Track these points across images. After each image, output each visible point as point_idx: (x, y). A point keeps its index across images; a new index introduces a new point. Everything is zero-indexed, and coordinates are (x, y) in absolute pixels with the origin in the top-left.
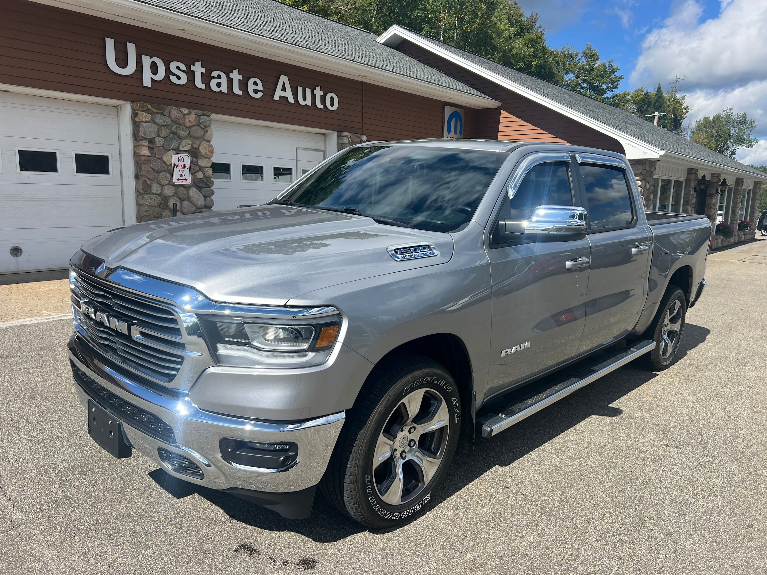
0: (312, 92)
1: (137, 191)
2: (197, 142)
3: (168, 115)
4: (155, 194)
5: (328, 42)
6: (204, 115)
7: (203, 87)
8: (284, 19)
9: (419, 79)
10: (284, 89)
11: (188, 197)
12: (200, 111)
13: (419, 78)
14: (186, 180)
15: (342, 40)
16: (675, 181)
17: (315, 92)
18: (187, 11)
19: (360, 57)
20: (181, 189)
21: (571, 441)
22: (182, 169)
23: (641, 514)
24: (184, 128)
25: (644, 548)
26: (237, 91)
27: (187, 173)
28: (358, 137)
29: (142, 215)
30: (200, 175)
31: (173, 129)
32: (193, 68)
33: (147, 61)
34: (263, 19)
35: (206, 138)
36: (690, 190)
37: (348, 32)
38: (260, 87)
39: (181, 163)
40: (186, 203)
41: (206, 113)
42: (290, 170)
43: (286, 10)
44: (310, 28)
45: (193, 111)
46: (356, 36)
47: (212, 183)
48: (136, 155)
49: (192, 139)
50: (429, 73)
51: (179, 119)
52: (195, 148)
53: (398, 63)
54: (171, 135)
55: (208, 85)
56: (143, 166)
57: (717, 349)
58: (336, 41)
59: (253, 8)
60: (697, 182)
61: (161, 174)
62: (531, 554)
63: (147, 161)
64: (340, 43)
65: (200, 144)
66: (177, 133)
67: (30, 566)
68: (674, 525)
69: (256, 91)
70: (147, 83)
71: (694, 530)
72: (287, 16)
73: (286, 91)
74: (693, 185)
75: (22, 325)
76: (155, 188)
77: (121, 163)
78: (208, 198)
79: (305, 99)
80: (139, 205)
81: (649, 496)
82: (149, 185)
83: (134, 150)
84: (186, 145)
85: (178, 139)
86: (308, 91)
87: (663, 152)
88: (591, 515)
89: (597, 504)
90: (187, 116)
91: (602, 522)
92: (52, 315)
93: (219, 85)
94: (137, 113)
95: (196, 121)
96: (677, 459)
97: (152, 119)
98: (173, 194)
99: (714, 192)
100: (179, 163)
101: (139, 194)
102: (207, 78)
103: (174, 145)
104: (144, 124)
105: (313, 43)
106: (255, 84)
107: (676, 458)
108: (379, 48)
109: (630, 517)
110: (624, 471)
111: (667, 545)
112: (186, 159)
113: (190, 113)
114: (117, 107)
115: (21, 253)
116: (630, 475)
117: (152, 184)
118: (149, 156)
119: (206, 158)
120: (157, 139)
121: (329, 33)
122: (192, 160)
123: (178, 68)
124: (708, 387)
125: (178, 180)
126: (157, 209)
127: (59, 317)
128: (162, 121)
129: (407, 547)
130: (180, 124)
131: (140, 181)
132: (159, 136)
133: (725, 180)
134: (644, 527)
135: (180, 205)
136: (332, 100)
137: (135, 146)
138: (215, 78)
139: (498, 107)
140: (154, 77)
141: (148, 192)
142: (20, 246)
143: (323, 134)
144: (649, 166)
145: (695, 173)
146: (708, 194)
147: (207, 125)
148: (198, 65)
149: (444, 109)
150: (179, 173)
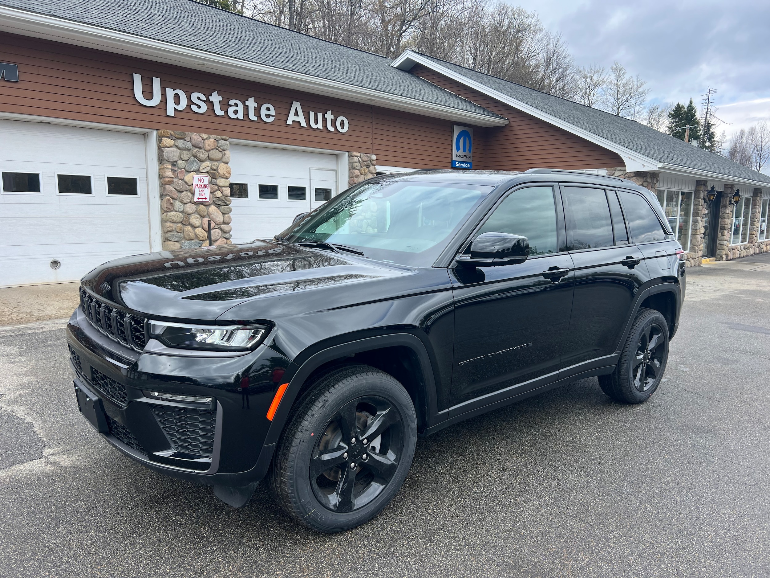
0: (323, 116)
1: (162, 208)
2: (216, 164)
3: (189, 140)
4: (178, 212)
5: (340, 70)
6: (222, 139)
7: (222, 113)
8: (299, 49)
10: (296, 114)
11: (208, 214)
12: (218, 136)
13: (426, 100)
14: (206, 199)
15: (354, 67)
16: (683, 193)
17: (326, 116)
18: (206, 48)
19: (369, 82)
20: (201, 206)
22: (202, 189)
24: (204, 151)
26: (252, 117)
27: (207, 192)
28: (367, 156)
29: (166, 231)
30: (218, 194)
31: (194, 152)
32: (211, 99)
33: (170, 93)
34: (278, 50)
35: (224, 160)
36: (699, 201)
37: (364, 58)
38: (272, 112)
39: (201, 183)
40: (206, 220)
41: (224, 137)
42: (303, 189)
43: (304, 40)
44: (324, 56)
45: (212, 136)
46: (370, 62)
47: (230, 201)
48: (161, 177)
49: (211, 162)
51: (199, 144)
52: (214, 170)
53: (407, 86)
54: (192, 158)
55: (226, 112)
56: (167, 187)
58: (348, 67)
59: (270, 40)
60: (706, 192)
61: (183, 193)
63: (171, 182)
64: (351, 70)
65: (218, 166)
66: (198, 156)
69: (268, 116)
70: (171, 112)
72: (303, 46)
73: (298, 116)
74: (702, 196)
76: (178, 205)
77: (147, 185)
78: (227, 215)
79: (316, 122)
80: (164, 221)
82: (172, 204)
83: (159, 172)
84: (207, 166)
85: (198, 162)
86: (320, 116)
87: (660, 165)
90: (206, 141)
93: (236, 112)
94: (162, 139)
95: (214, 145)
97: (174, 144)
98: (194, 211)
99: (728, 202)
101: (164, 211)
102: (225, 106)
103: (195, 167)
104: (168, 149)
105: (323, 71)
106: (268, 109)
108: (391, 72)
112: (206, 180)
113: (209, 138)
114: (144, 134)
115: (60, 266)
117: (175, 202)
118: (172, 178)
119: (224, 178)
120: (179, 162)
121: (343, 60)
122: (211, 181)
123: (198, 98)
125: (199, 199)
126: (180, 225)
128: (184, 146)
130: (200, 148)
131: (164, 201)
132: (181, 159)
133: (738, 191)
135: (200, 221)
136: (342, 122)
137: (160, 169)
138: (232, 106)
139: (506, 125)
140: (178, 108)
141: (172, 210)
142: (58, 259)
143: (335, 155)
144: (651, 178)
145: (704, 185)
146: (721, 204)
147: (225, 148)
148: (215, 95)
149: (452, 129)
150: (200, 193)
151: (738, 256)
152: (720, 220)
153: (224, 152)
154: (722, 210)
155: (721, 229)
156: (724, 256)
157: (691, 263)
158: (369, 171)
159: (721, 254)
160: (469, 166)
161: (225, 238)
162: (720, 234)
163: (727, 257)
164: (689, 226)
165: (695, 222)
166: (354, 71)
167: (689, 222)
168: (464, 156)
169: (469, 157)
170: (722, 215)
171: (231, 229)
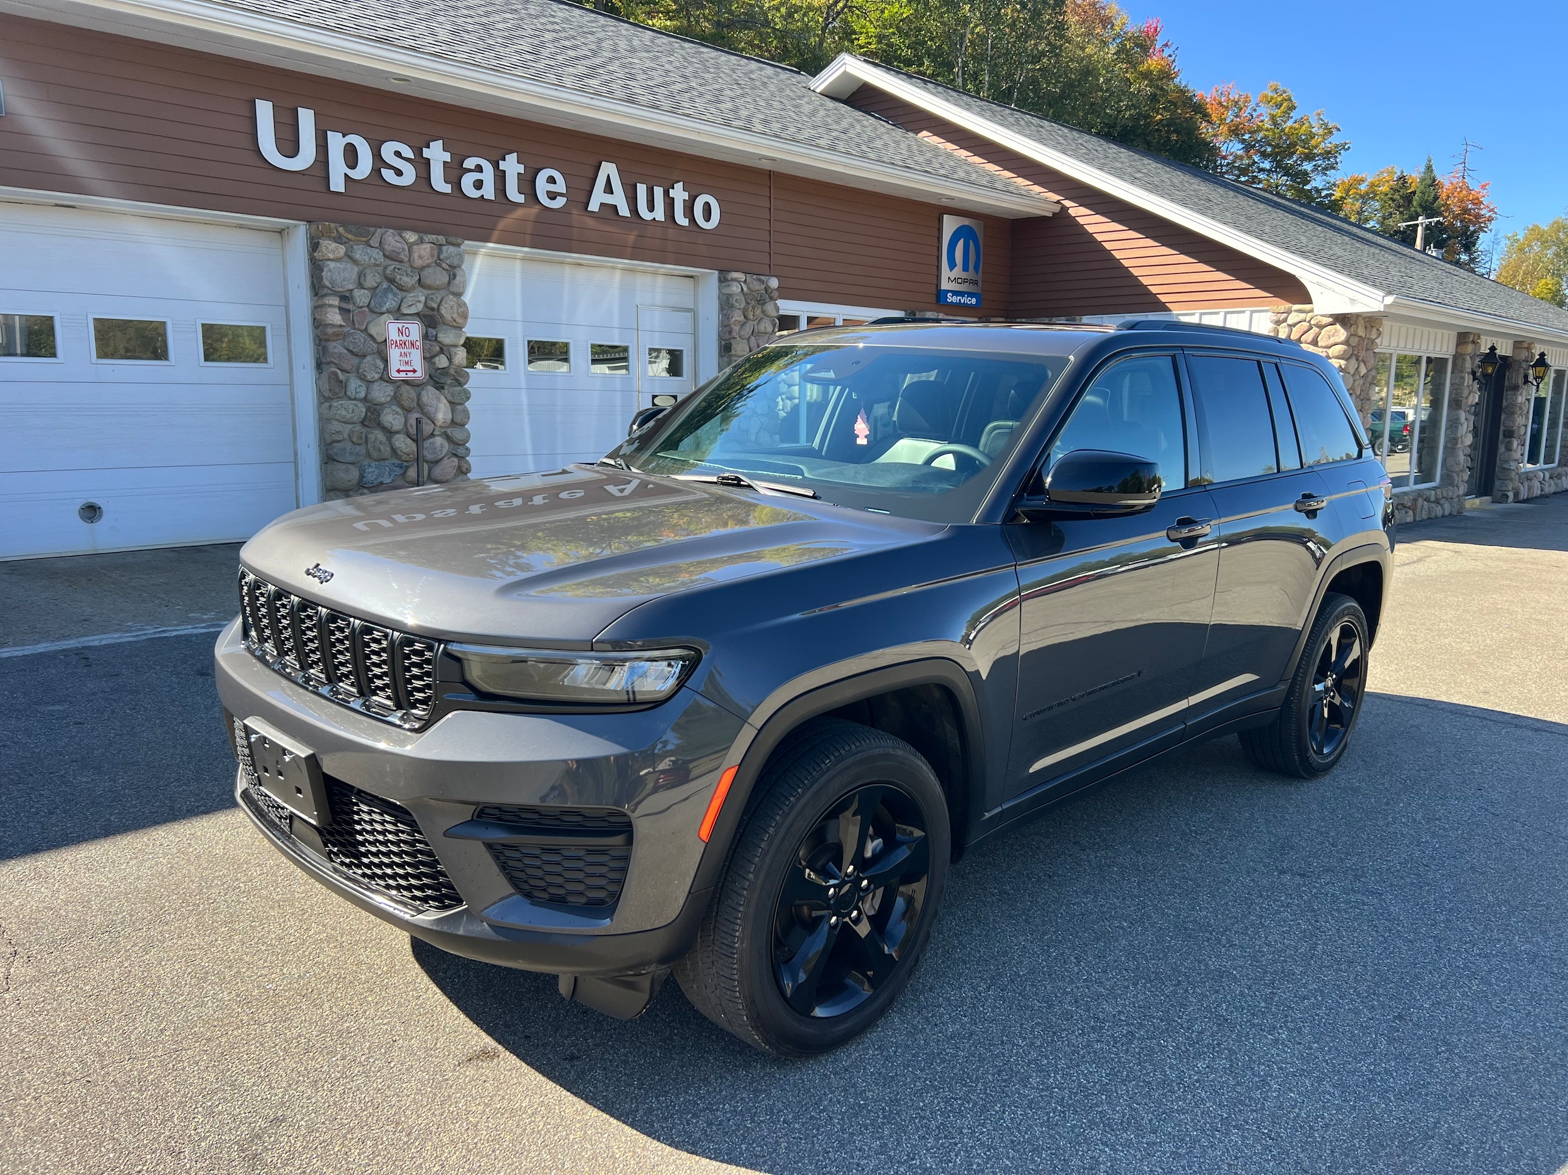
0: (666, 193)
1: (320, 391)
2: (437, 297)
3: (377, 245)
4: (355, 399)
5: (701, 95)
6: (449, 243)
7: (447, 188)
8: (614, 51)
9: (884, 162)
10: (609, 189)
11: (418, 403)
12: (440, 237)
13: (885, 159)
14: (414, 371)
15: (732, 89)
16: (1429, 360)
17: (672, 193)
18: (412, 43)
20: (405, 388)
22: (406, 350)
24: (409, 271)
26: (514, 195)
27: (416, 358)
28: (760, 280)
29: (329, 441)
30: (442, 362)
31: (388, 272)
32: (426, 153)
33: (336, 142)
35: (453, 289)
36: (1463, 378)
37: (752, 72)
38: (561, 186)
39: (404, 338)
40: (414, 418)
41: (453, 239)
42: (625, 348)
43: (624, 32)
44: (668, 67)
45: (427, 238)
46: (765, 80)
47: (467, 376)
48: (318, 324)
49: (425, 292)
51: (399, 253)
52: (432, 309)
53: (845, 131)
54: (385, 285)
55: (457, 185)
56: (331, 346)
58: (721, 90)
59: (554, 31)
60: (1477, 359)
61: (366, 360)
63: (338, 335)
65: (441, 301)
66: (397, 280)
69: (552, 196)
70: (337, 184)
72: (623, 45)
73: (612, 193)
74: (1468, 366)
75: (85, 648)
76: (355, 386)
77: (289, 341)
78: (459, 407)
79: (651, 208)
80: (323, 421)
82: (342, 382)
83: (313, 314)
84: (416, 302)
85: (398, 292)
86: (658, 192)
87: (1390, 300)
90: (415, 247)
93: (479, 185)
94: (318, 243)
95: (432, 256)
96: (1293, 896)
97: (347, 254)
98: (389, 399)
99: (1521, 381)
101: (322, 398)
102: (455, 171)
103: (390, 303)
104: (332, 265)
105: (667, 96)
106: (552, 180)
108: (810, 102)
112: (415, 330)
113: (420, 241)
114: (281, 232)
115: (100, 516)
117: (347, 380)
118: (341, 326)
119: (454, 327)
120: (357, 293)
121: (707, 76)
122: (427, 332)
123: (398, 154)
125: (399, 371)
126: (358, 428)
127: (155, 633)
128: (366, 258)
130: (401, 262)
131: (325, 375)
132: (361, 286)
133: (1542, 355)
135: (403, 420)
136: (706, 208)
137: (315, 307)
138: (470, 171)
139: (1054, 214)
140: (351, 173)
141: (341, 395)
142: (98, 502)
143: (691, 277)
144: (1366, 328)
145: (1473, 342)
146: (1506, 383)
147: (455, 262)
148: (437, 146)
149: (940, 221)
150: (401, 358)
151: (1539, 492)
152: (1503, 416)
153: (453, 271)
154: (1508, 395)
155: (1504, 435)
156: (1511, 494)
157: (1443, 509)
158: (763, 312)
159: (1504, 488)
160: (974, 301)
161: (455, 455)
162: (1502, 449)
163: (1516, 494)
164: (1440, 429)
165: (1454, 424)
166: (732, 99)
167: (1441, 421)
168: (965, 281)
169: (975, 283)
170: (1507, 407)
171: (469, 436)
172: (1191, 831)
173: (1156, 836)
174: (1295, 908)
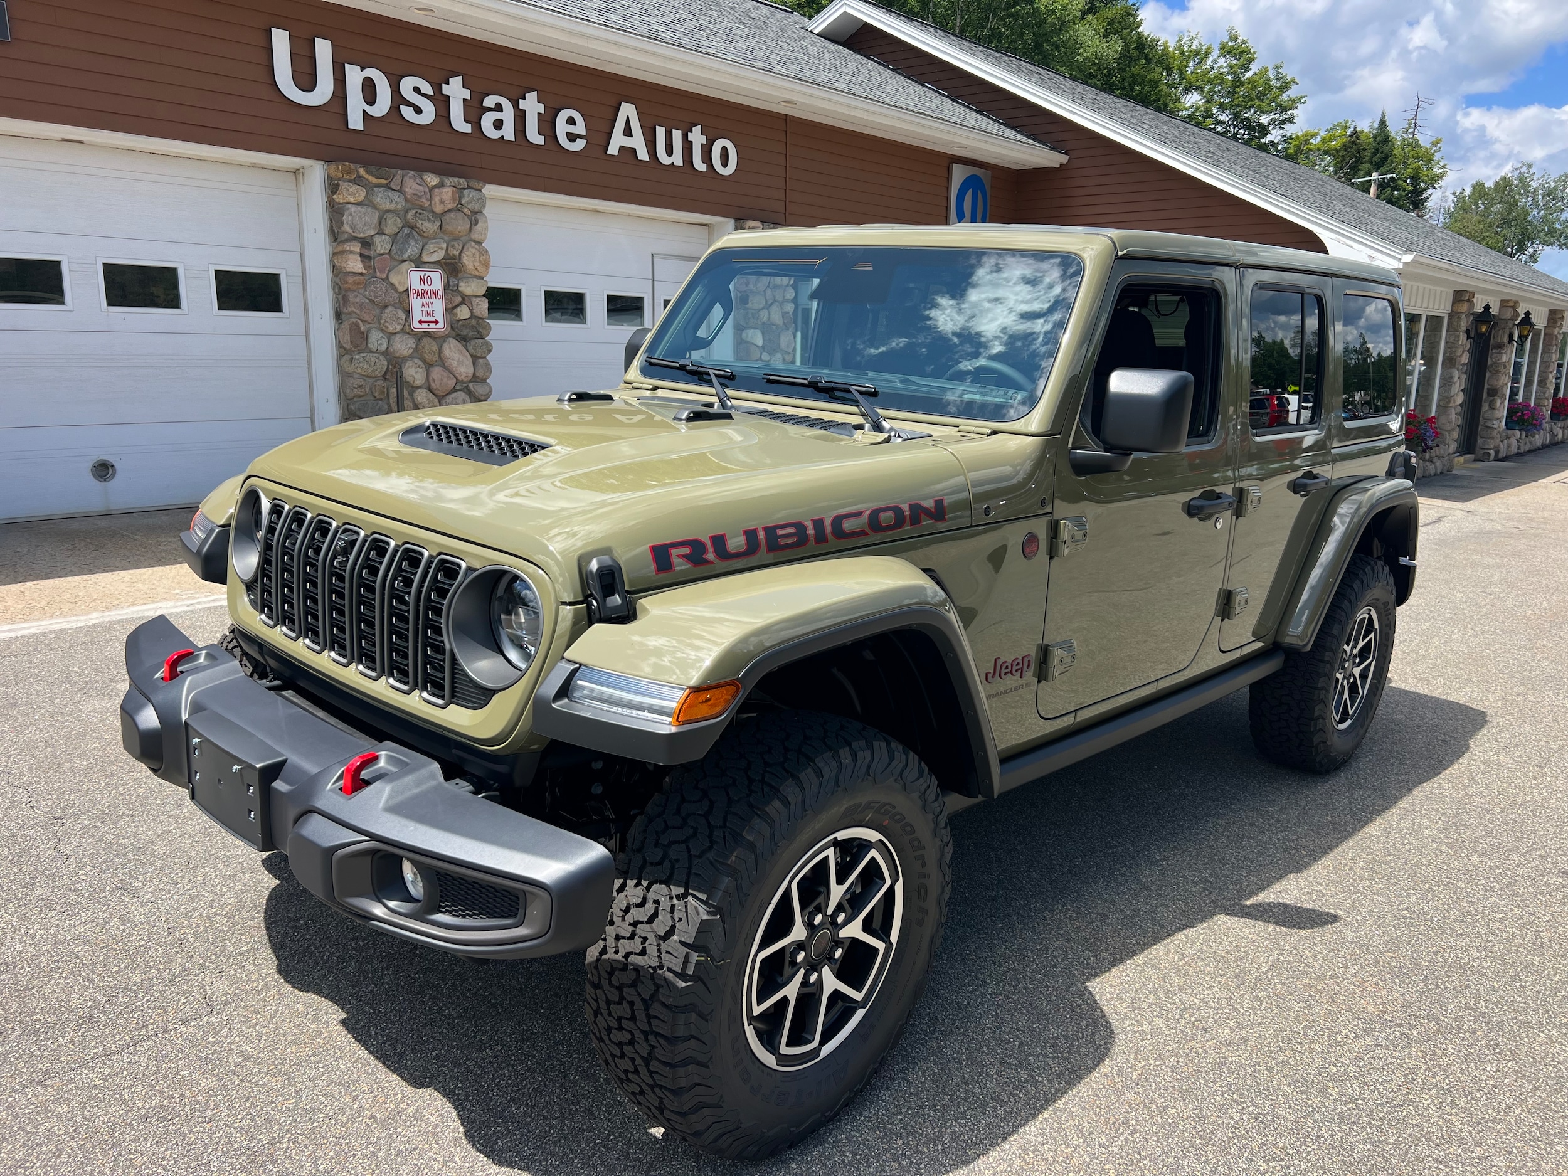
0: (685, 137)
1: (340, 345)
2: (458, 244)
3: (398, 188)
4: (376, 352)
5: (715, 33)
6: (469, 187)
7: (467, 128)
9: (901, 108)
10: (628, 132)
11: (440, 357)
12: (462, 181)
13: (902, 105)
14: (436, 322)
15: (739, 29)
16: (1428, 317)
17: (691, 137)
19: (780, 62)
20: (426, 340)
21: (1274, 844)
22: (428, 300)
23: (1437, 986)
24: (431, 215)
25: (1453, 1051)
26: (534, 137)
27: (438, 306)
29: (350, 395)
30: (463, 313)
31: (409, 216)
32: (446, 89)
33: (354, 76)
35: (475, 236)
36: (1458, 336)
38: (580, 128)
39: (426, 287)
40: (437, 373)
41: (474, 183)
42: (640, 300)
45: (448, 181)
46: (764, 19)
47: (488, 328)
48: (336, 271)
49: (447, 238)
50: (918, 96)
51: (420, 197)
52: (454, 257)
53: (855, 75)
54: (406, 231)
55: (477, 125)
56: (351, 296)
57: (1539, 660)
60: (1471, 318)
61: (387, 311)
62: (1231, 1063)
63: (358, 284)
64: (737, 35)
65: (463, 248)
66: (418, 225)
67: (261, 1083)
68: (1505, 1007)
69: (572, 138)
70: (356, 122)
71: (1546, 1015)
73: (632, 136)
74: (1463, 324)
76: (376, 340)
77: (305, 290)
78: (481, 361)
79: (670, 152)
80: (343, 376)
81: (1448, 951)
82: (363, 333)
83: (332, 261)
84: (437, 249)
85: (419, 238)
86: (677, 135)
87: (1408, 258)
88: (1338, 988)
89: (1347, 967)
90: (436, 190)
91: (1362, 1001)
92: (194, 598)
93: (498, 125)
94: (338, 185)
95: (454, 199)
96: (1492, 880)
97: (366, 197)
98: (411, 351)
99: (1506, 340)
100: (423, 287)
101: (342, 351)
102: (474, 110)
103: (412, 250)
104: (353, 209)
105: (685, 34)
106: (571, 121)
107: (1489, 878)
108: (813, 44)
109: (1416, 991)
110: (1390, 904)
111: (1497, 1045)
112: (437, 279)
113: (441, 185)
114: (295, 172)
115: (114, 474)
116: (1403, 910)
117: (368, 331)
118: (362, 274)
119: (475, 277)
120: (377, 239)
121: (714, 14)
122: (448, 281)
123: (417, 90)
124: (1533, 737)
125: (421, 322)
126: (379, 382)
128: (387, 202)
129: (985, 1049)
130: (422, 207)
131: (346, 326)
132: (381, 232)
133: (1528, 314)
134: (1446, 1011)
135: (425, 375)
136: (724, 153)
137: (335, 254)
138: (490, 109)
139: (1062, 165)
140: (369, 109)
141: (363, 347)
142: (110, 459)
143: (706, 225)
145: (1468, 301)
146: (1494, 342)
147: (477, 207)
148: (456, 82)
149: (949, 170)
150: (423, 309)
151: (1516, 450)
152: (1488, 375)
153: (474, 217)
154: (1493, 353)
155: (1489, 394)
156: (1492, 452)
157: (1436, 467)
159: (1486, 447)
162: (1485, 407)
163: (1497, 452)
164: (1434, 388)
165: (1447, 382)
167: (1434, 379)
170: (1492, 365)
171: (491, 391)
172: (1358, 809)
173: (1327, 815)
174: (1499, 892)
